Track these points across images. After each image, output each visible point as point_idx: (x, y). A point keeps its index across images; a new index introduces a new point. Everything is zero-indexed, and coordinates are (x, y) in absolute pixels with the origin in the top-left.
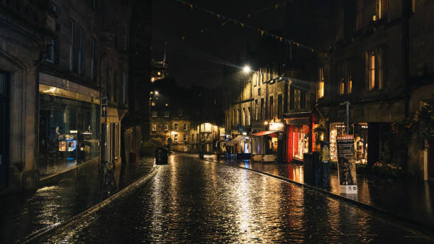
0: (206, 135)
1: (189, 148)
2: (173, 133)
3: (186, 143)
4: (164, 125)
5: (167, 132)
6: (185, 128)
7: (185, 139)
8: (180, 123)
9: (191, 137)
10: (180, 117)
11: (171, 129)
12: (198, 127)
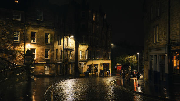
0: (69, 52)
1: (52, 69)
2: (29, 46)
3: (49, 63)
4: (12, 32)
5: (18, 44)
6: (46, 40)
7: (46, 56)
8: (40, 32)
9: (55, 52)
10: (39, 22)
11: (25, 40)
12: (62, 41)
